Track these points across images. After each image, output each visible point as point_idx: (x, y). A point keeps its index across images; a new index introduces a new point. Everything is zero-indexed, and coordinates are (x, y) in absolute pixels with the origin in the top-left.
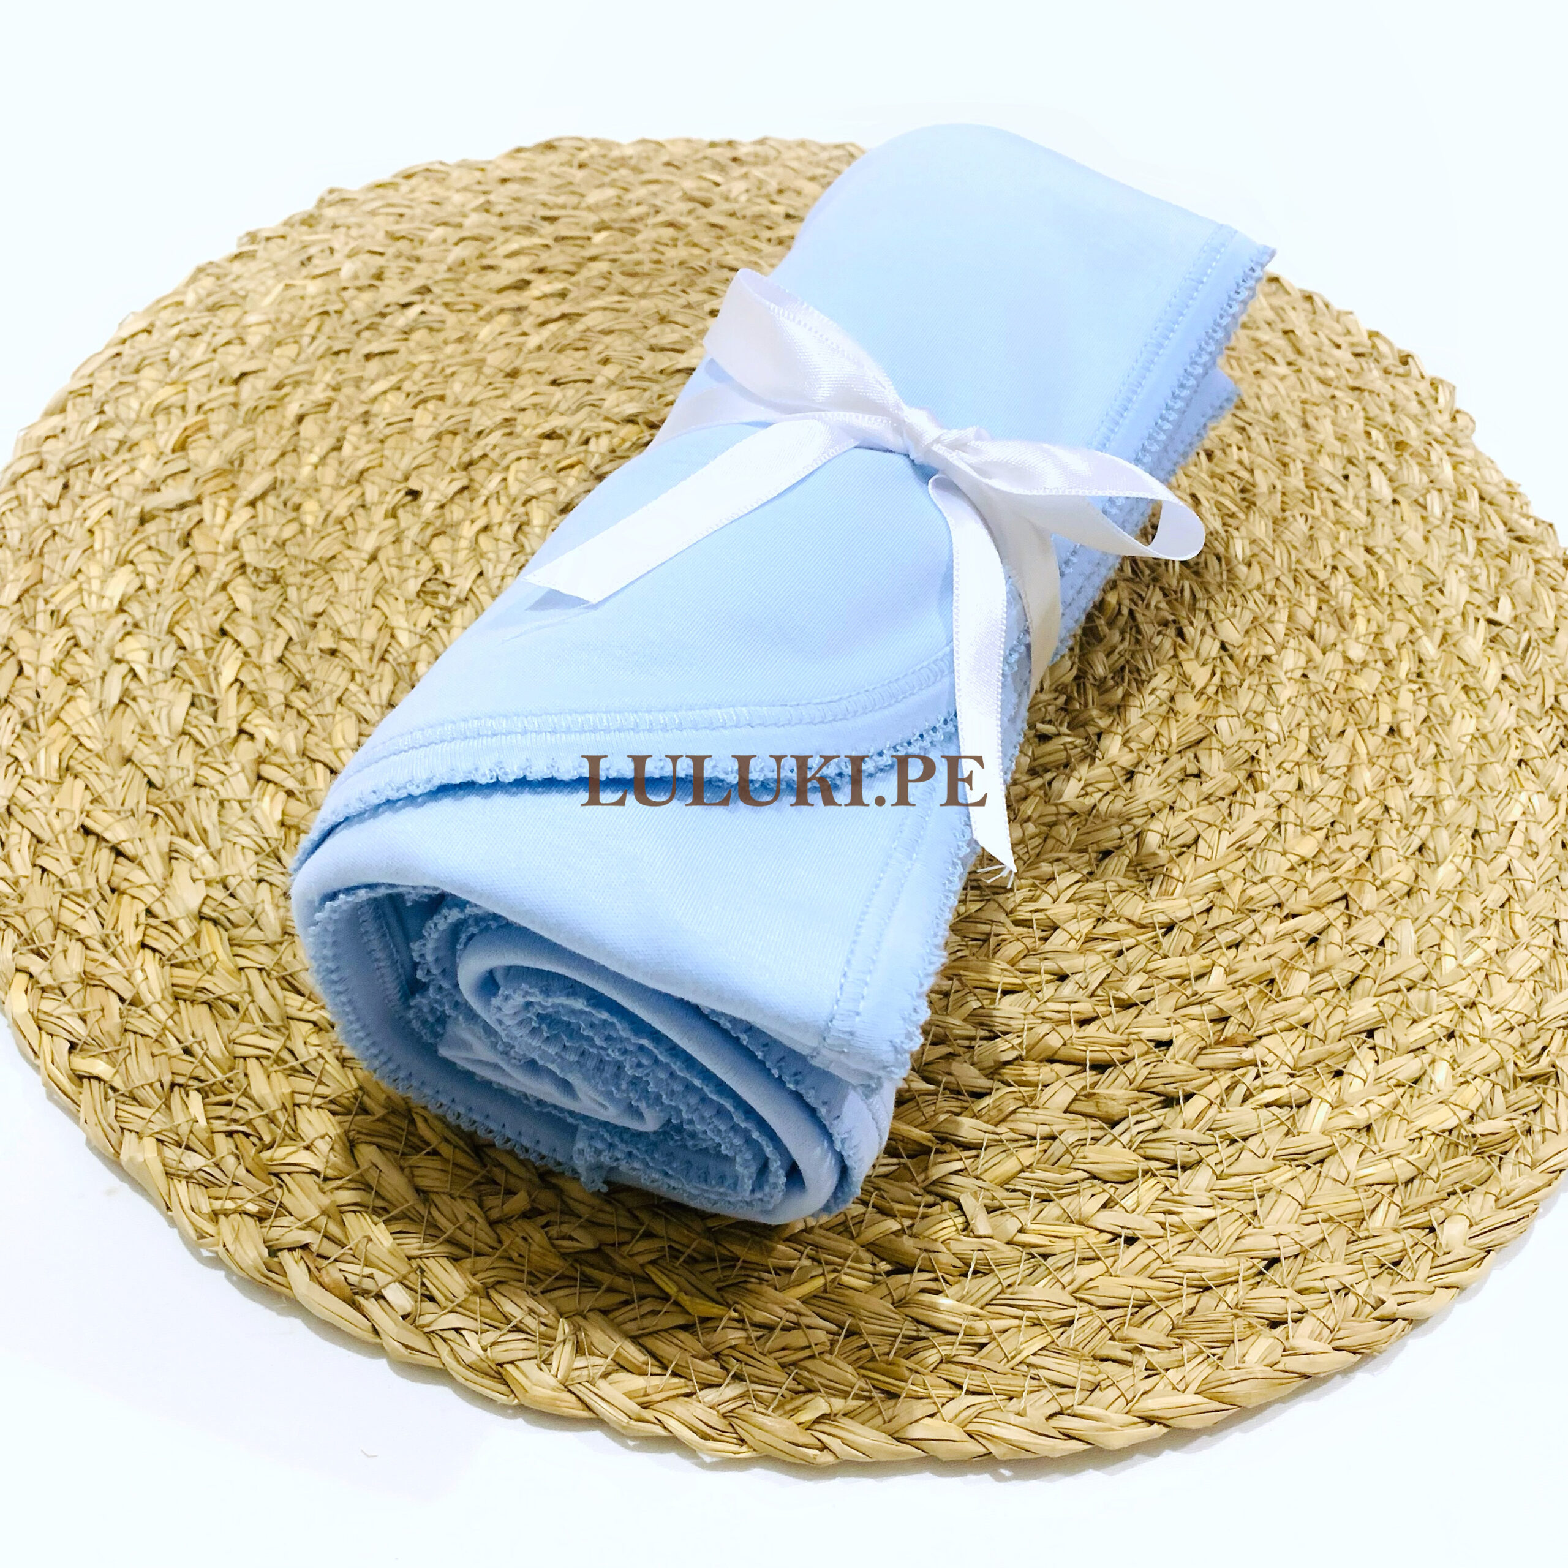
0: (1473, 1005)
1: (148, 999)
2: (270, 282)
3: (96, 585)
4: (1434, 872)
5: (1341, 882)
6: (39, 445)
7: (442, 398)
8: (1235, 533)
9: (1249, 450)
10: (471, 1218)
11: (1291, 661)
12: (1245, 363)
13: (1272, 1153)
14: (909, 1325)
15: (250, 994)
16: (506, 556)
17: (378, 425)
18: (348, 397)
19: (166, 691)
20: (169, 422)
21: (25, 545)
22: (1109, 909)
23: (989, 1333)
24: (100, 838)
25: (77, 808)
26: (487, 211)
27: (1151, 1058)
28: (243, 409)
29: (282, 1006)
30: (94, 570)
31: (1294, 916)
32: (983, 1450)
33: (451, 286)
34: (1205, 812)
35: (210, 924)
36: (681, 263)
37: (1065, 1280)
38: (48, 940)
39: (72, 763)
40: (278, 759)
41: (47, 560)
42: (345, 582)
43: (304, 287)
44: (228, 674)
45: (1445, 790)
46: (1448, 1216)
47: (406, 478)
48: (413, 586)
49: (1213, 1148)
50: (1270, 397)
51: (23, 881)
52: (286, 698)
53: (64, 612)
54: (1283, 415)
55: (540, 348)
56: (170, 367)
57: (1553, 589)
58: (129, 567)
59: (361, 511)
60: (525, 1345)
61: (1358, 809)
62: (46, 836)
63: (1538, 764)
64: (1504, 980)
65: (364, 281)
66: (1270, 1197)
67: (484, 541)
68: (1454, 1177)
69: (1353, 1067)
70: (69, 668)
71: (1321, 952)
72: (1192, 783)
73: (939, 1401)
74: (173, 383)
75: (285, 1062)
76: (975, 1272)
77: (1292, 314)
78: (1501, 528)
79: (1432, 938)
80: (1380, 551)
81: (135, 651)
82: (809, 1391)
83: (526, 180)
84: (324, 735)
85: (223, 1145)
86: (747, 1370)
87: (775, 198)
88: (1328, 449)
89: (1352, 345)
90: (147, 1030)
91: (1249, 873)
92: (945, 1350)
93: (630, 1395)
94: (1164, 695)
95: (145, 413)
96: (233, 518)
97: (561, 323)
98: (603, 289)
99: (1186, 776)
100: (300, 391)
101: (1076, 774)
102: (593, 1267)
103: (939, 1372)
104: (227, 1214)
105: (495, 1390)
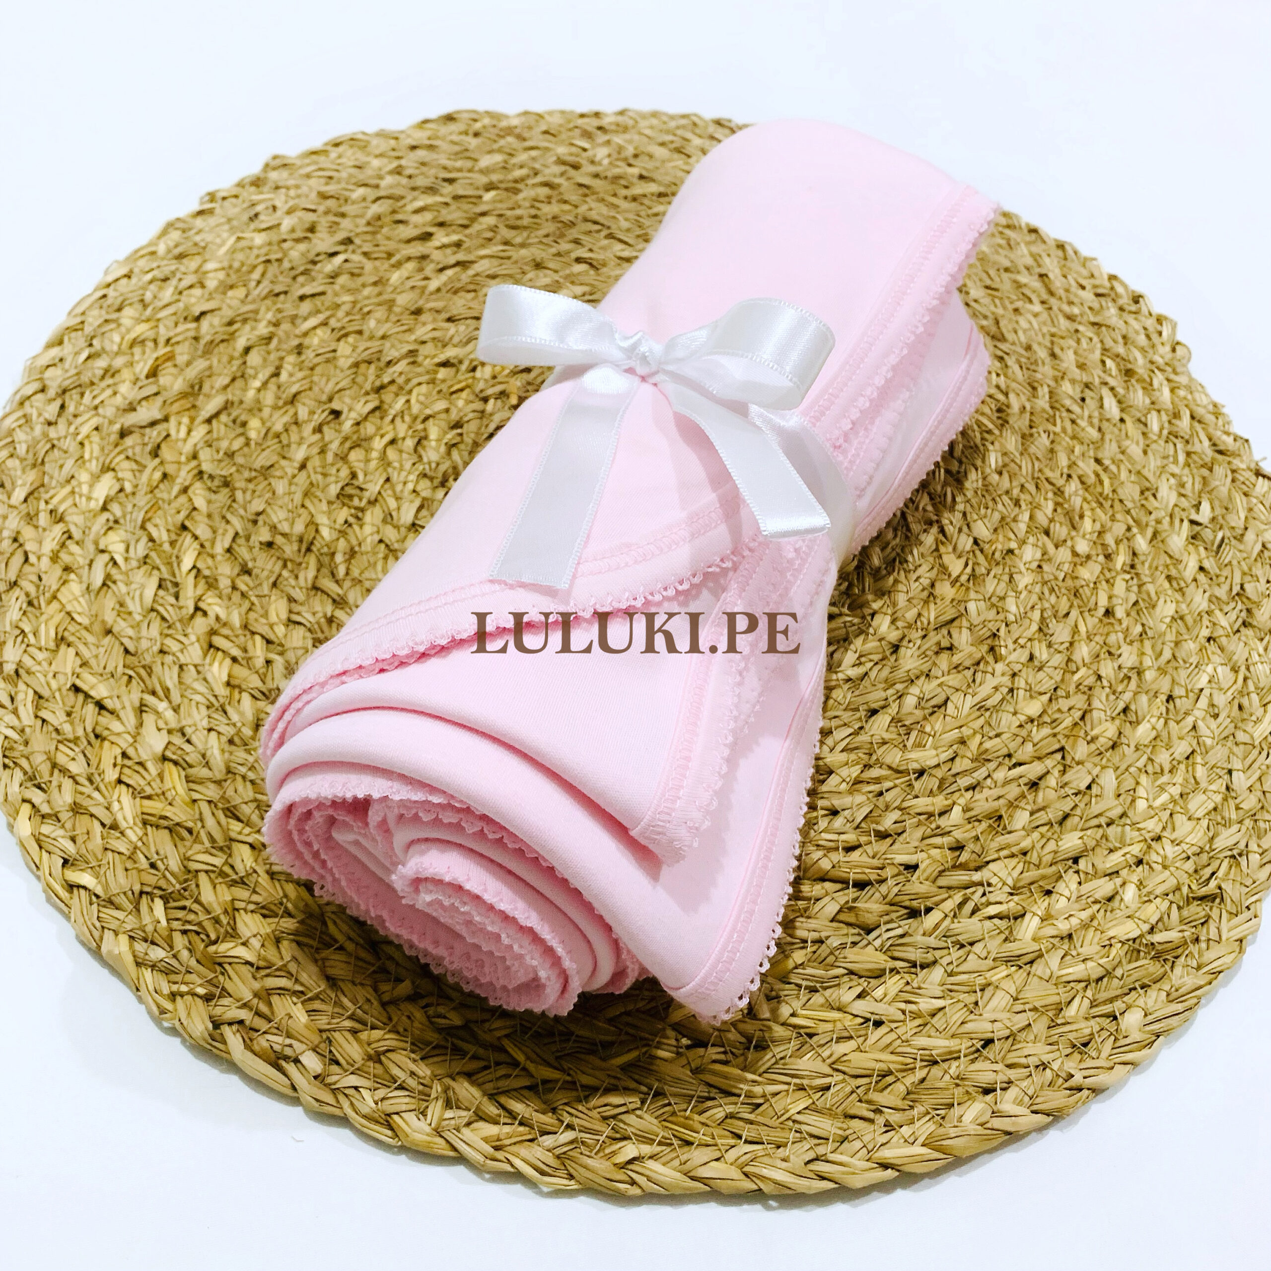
0: (1158, 838)
1: (123, 825)
2: (225, 235)
3: (85, 489)
4: (1134, 729)
5: (1060, 737)
6: (42, 373)
7: (360, 332)
8: (991, 447)
9: (1006, 376)
10: (368, 1000)
11: (1030, 554)
12: (1007, 302)
13: (992, 956)
14: (702, 1088)
15: (201, 820)
16: (408, 465)
17: (309, 354)
18: (286, 332)
19: (139, 576)
20: (144, 353)
21: (31, 455)
22: (874, 757)
23: (764, 1096)
24: (87, 696)
25: (69, 671)
26: (399, 173)
27: (901, 878)
28: (203, 342)
29: (225, 831)
30: (84, 477)
31: (1020, 764)
32: (755, 1187)
33: (368, 237)
34: (954, 680)
35: (171, 765)
36: (554, 218)
37: (826, 1054)
38: (46, 777)
39: (66, 634)
40: (225, 631)
41: (47, 467)
42: (280, 487)
43: (252, 239)
44: (187, 562)
45: (1148, 662)
46: (1129, 1007)
47: (330, 400)
48: (334, 490)
49: (946, 951)
50: (1025, 331)
51: (28, 730)
52: (233, 582)
53: (61, 510)
54: (1035, 347)
55: (438, 290)
56: (145, 306)
57: (1246, 494)
58: (111, 474)
59: (294, 428)
60: (407, 1100)
61: (1076, 677)
62: (45, 693)
63: (1224, 640)
64: (1185, 818)
65: (299, 234)
66: (989, 991)
67: (391, 454)
68: (1136, 975)
69: (1061, 887)
70: (65, 557)
71: (1041, 794)
72: (945, 656)
73: (723, 1148)
74: (148, 320)
75: (227, 875)
76: (756, 1047)
77: (1047, 260)
78: (1206, 443)
79: (1129, 783)
80: (1107, 462)
81: (115, 543)
82: (625, 1138)
83: (431, 147)
84: (261, 612)
85: (179, 941)
86: (576, 1121)
87: (632, 161)
88: (1069, 375)
89: (1095, 287)
90: (122, 849)
91: (986, 729)
92: (730, 1109)
93: (486, 1140)
94: (926, 582)
95: (125, 346)
96: (193, 434)
97: (457, 269)
98: (490, 240)
99: (940, 650)
100: (247, 327)
101: (852, 647)
102: (462, 1040)
103: (724, 1126)
104: (182, 995)
105: (384, 1134)
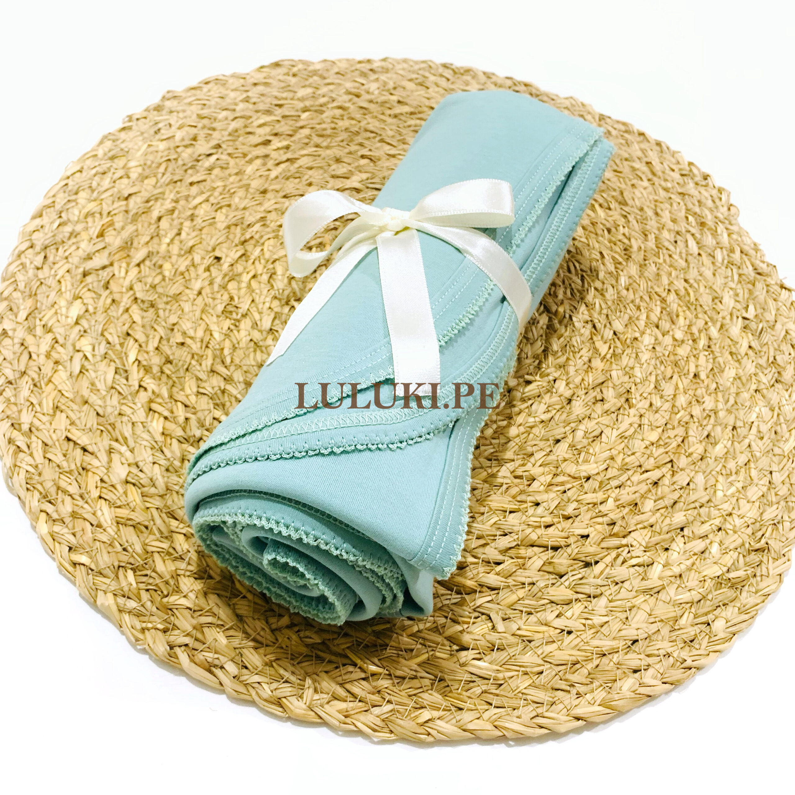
0: (730, 514)
1: (105, 525)
2: (140, 143)
3: (64, 311)
4: (714, 447)
5: (670, 454)
6: (30, 235)
7: (229, 206)
8: (621, 273)
9: (628, 227)
10: (263, 629)
11: (647, 340)
12: (627, 180)
13: (635, 590)
14: (467, 675)
15: (153, 520)
16: (265, 292)
17: (198, 221)
18: (183, 206)
19: (102, 366)
20: (94, 222)
21: (27, 290)
22: (560, 469)
23: (504, 679)
24: (75, 443)
25: (63, 428)
26: (247, 101)
27: (579, 543)
28: (131, 214)
29: (168, 526)
30: (63, 303)
31: (647, 471)
32: (501, 734)
33: (231, 143)
34: (606, 420)
35: (132, 486)
36: (346, 129)
37: (539, 652)
38: (54, 496)
39: (59, 404)
40: (159, 400)
41: (39, 297)
42: (187, 307)
43: (157, 146)
44: (132, 357)
45: (720, 406)
46: (716, 617)
47: (214, 250)
48: (220, 308)
49: (607, 587)
50: (639, 198)
51: (40, 466)
52: (161, 368)
53: (49, 325)
54: (646, 209)
55: (277, 177)
56: (93, 191)
57: (775, 300)
58: (79, 301)
59: (192, 269)
60: (290, 689)
61: (678, 416)
62: (50, 442)
63: (765, 391)
64: (745, 501)
65: (187, 142)
66: (634, 611)
67: (254, 284)
68: (720, 598)
69: (674, 546)
70: (54, 355)
71: (660, 489)
72: (599, 404)
73: (481, 711)
74: (95, 200)
75: (172, 554)
76: (498, 649)
77: (650, 153)
78: (751, 268)
79: (712, 481)
80: (691, 281)
81: (85, 345)
82: (423, 707)
83: (266, 84)
84: (180, 387)
85: (145, 596)
87: (393, 92)
88: (667, 227)
89: (680, 170)
90: (105, 540)
91: (626, 450)
92: (484, 688)
93: (339, 712)
94: (586, 359)
95: (82, 217)
96: (129, 274)
97: (287, 164)
98: (307, 144)
99: (596, 401)
100: (159, 203)
101: (543, 401)
102: (321, 651)
103: (481, 698)
104: (148, 629)
105: (277, 710)
